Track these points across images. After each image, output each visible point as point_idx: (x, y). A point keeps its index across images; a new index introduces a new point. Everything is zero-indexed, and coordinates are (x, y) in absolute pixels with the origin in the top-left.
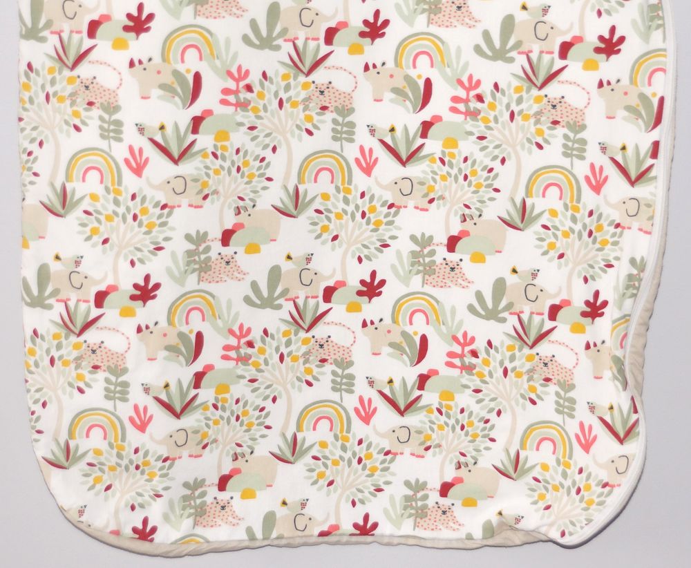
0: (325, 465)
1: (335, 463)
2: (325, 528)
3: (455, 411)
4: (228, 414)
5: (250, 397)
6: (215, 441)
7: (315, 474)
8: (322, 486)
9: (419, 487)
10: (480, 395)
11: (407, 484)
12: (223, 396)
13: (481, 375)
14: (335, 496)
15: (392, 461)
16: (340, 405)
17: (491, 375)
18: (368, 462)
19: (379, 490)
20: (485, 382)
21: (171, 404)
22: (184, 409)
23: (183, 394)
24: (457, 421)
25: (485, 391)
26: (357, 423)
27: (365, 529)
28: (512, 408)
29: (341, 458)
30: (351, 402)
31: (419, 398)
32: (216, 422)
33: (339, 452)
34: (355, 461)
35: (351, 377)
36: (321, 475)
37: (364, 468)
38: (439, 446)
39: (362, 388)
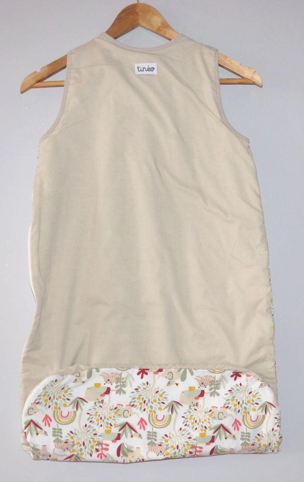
0: (159, 400)
1: (155, 401)
2: (160, 373)
3: (105, 425)
4: (201, 424)
5: (191, 431)
6: (206, 413)
7: (164, 396)
8: (161, 391)
9: (119, 392)
10: (94, 433)
11: (124, 393)
12: (202, 432)
13: (94, 441)
14: (156, 386)
15: (131, 402)
16: (153, 426)
17: (90, 442)
18: (141, 401)
19: (136, 389)
20: (92, 438)
21: (224, 431)
22: (219, 428)
23: (219, 434)
24: (103, 421)
25: (92, 434)
26: (146, 418)
27: (143, 372)
28: (81, 429)
29: (152, 403)
30: (149, 428)
31: (120, 430)
32: (205, 420)
33: (153, 405)
34: (147, 401)
35: (148, 438)
36: (161, 396)
37: (143, 399)
38: (111, 410)
39: (144, 433)
